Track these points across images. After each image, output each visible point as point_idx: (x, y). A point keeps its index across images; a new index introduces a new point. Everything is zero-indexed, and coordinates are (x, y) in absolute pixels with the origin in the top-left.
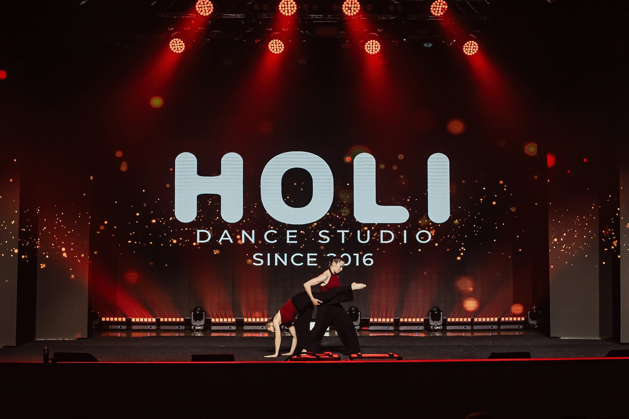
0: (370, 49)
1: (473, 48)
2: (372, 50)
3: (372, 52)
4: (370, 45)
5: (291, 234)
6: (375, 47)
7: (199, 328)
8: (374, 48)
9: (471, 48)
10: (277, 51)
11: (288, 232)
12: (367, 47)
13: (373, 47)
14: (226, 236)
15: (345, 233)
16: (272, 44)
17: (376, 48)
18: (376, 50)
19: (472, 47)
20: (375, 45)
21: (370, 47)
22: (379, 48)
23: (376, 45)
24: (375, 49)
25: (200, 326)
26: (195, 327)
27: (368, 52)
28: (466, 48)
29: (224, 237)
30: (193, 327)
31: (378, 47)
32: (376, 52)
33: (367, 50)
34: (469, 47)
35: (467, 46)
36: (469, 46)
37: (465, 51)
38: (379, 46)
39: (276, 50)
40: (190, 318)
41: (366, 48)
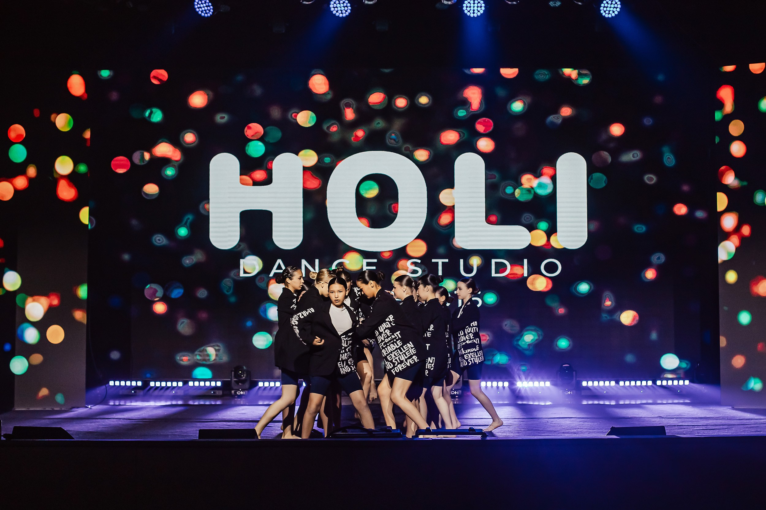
0: (470, 10)
1: (614, 8)
2: (474, 10)
3: (474, 13)
4: (470, 4)
5: (368, 264)
6: (478, 7)
7: (242, 393)
8: (476, 8)
9: (610, 7)
10: (342, 13)
11: (365, 261)
12: (467, 7)
13: (474, 7)
14: (279, 267)
15: (442, 262)
16: (335, 4)
17: (479, 9)
18: (479, 11)
19: (612, 6)
20: (477, 4)
21: (470, 7)
22: (483, 8)
23: (479, 5)
24: (477, 10)
25: (243, 390)
26: (237, 392)
27: (468, 14)
28: (604, 7)
29: (277, 269)
30: (233, 392)
31: (481, 7)
32: (479, 14)
33: (466, 12)
34: (609, 6)
35: (606, 5)
36: (608, 4)
37: (602, 12)
38: (483, 5)
39: (340, 12)
40: (230, 380)
41: (465, 8)
